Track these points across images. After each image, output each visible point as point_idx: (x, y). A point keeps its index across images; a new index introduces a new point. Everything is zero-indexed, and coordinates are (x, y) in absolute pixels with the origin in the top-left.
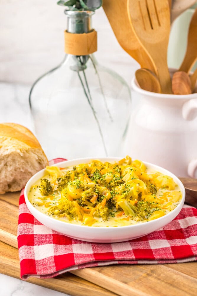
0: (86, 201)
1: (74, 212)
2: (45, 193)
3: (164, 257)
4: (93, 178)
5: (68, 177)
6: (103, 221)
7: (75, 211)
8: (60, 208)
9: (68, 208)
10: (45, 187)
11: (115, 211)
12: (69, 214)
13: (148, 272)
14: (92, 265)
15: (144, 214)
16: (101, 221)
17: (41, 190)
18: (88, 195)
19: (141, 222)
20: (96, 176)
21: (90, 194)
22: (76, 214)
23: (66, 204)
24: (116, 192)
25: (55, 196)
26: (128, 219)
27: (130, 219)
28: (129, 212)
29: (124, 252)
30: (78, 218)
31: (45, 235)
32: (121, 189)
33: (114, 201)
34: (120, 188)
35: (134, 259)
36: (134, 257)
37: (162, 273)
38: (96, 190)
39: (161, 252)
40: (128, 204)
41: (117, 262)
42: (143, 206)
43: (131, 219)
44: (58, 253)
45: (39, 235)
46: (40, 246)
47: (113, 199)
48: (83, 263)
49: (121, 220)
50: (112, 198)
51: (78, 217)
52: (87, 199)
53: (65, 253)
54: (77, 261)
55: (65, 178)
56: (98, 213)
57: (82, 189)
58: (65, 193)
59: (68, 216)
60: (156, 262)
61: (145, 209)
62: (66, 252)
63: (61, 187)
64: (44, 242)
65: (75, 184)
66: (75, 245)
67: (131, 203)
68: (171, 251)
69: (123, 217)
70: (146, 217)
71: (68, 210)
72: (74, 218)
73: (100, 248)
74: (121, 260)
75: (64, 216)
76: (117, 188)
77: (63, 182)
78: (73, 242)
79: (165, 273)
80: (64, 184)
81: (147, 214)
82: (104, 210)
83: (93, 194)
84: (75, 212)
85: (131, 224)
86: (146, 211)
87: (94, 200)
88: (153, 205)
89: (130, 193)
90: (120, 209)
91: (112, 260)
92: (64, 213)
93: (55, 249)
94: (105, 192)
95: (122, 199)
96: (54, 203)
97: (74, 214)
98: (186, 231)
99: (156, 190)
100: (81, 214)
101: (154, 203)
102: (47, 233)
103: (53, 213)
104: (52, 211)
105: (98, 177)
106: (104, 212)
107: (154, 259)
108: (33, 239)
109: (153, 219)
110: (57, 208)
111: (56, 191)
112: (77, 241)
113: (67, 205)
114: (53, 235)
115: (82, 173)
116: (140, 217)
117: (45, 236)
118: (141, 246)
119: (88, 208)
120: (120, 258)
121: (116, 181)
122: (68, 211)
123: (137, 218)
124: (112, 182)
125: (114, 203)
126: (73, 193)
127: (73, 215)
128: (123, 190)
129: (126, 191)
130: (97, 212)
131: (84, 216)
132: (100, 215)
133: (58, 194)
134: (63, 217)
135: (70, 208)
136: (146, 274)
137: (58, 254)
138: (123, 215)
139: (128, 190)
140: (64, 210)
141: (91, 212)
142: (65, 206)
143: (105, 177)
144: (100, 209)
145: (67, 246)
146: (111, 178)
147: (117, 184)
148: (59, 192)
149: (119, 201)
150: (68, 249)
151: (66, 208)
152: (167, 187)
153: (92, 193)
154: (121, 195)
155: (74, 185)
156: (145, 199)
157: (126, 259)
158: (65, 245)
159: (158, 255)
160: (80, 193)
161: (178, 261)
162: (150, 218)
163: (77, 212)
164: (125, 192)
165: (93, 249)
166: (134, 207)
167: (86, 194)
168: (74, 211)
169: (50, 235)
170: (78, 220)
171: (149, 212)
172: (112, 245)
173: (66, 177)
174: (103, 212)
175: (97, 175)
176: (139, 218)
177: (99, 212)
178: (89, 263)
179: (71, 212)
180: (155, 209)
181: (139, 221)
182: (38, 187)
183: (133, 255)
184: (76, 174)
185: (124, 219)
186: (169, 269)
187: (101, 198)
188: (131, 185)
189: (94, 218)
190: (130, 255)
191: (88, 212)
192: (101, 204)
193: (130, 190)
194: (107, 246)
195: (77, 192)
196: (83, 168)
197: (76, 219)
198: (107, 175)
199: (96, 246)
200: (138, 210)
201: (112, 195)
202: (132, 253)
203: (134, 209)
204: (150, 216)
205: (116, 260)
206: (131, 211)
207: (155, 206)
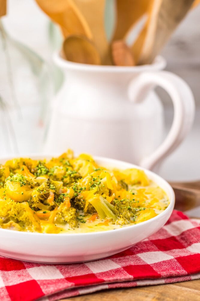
0: (39, 202)
1: (26, 218)
3: (173, 272)
4: (37, 173)
6: (70, 228)
7: (28, 217)
8: (4, 213)
9: (16, 213)
11: (82, 215)
12: (18, 221)
13: (157, 296)
14: (70, 294)
15: (129, 214)
16: (69, 229)
18: (42, 193)
19: (127, 225)
20: (41, 170)
21: (45, 191)
22: (30, 221)
23: (12, 206)
24: (79, 188)
26: (106, 224)
28: (106, 213)
29: (111, 271)
30: (33, 227)
32: (87, 183)
33: (79, 200)
34: (85, 182)
35: (132, 280)
36: (131, 277)
37: (178, 295)
38: (51, 185)
39: (165, 266)
40: (104, 201)
41: (106, 287)
42: (125, 204)
43: (111, 223)
44: (10, 282)
47: (78, 197)
48: (56, 292)
49: (96, 226)
50: (76, 196)
51: (33, 226)
52: (41, 199)
53: (22, 281)
54: (47, 290)
56: (61, 218)
57: (30, 186)
58: (3, 194)
59: (17, 225)
60: (163, 281)
61: (129, 207)
62: (23, 280)
66: (30, 269)
67: (107, 200)
68: (178, 264)
69: (98, 221)
70: (132, 219)
71: (15, 215)
72: (27, 228)
73: (72, 270)
74: (113, 282)
75: (11, 226)
76: (80, 182)
78: (26, 265)
79: (183, 294)
81: (133, 214)
82: (70, 212)
83: (48, 191)
84: (28, 218)
85: (114, 229)
86: (130, 209)
87: (50, 200)
88: (134, 204)
89: (102, 188)
90: (92, 211)
91: (100, 283)
92: (11, 221)
93: (3, 277)
94: (61, 189)
95: (95, 194)
97: (26, 221)
98: (182, 239)
99: (127, 186)
100: (37, 221)
101: (135, 201)
106: (71, 215)
107: (158, 277)
109: (143, 220)
112: (32, 264)
113: (15, 208)
115: (19, 168)
116: (125, 218)
118: (131, 261)
119: (44, 213)
120: (111, 279)
121: (72, 175)
122: (15, 218)
123: (121, 221)
124: (66, 177)
125: (80, 203)
126: (18, 193)
127: (25, 223)
128: (91, 183)
129: (95, 184)
130: (60, 216)
131: (41, 224)
132: (65, 221)
134: (8, 228)
135: (18, 213)
136: (155, 299)
137: (11, 284)
138: (96, 219)
139: (98, 183)
140: (9, 216)
141: (50, 217)
142: (10, 210)
143: (53, 172)
144: (63, 211)
145: (20, 272)
146: (63, 172)
147: (73, 180)
149: (90, 198)
150: (23, 275)
151: (12, 213)
152: (139, 183)
153: (47, 189)
154: (89, 190)
155: (16, 181)
156: (119, 197)
157: (120, 280)
158: (15, 271)
159: (163, 271)
160: (28, 192)
161: (193, 277)
162: (137, 219)
163: (30, 218)
164: (93, 186)
165: (61, 272)
166: (112, 206)
167: (39, 191)
168: (26, 216)
170: (34, 230)
171: (135, 212)
172: (88, 265)
174: (70, 215)
175: (42, 169)
176: (123, 221)
177: (63, 216)
178: (66, 291)
179: (20, 219)
180: (138, 208)
181: (125, 224)
183: (127, 273)
184: (12, 170)
185: (100, 224)
186: (184, 289)
187: (58, 198)
188: (100, 176)
189: (57, 226)
190: (123, 275)
191: (44, 218)
192: (65, 204)
193: (100, 183)
194: (80, 266)
195: (23, 190)
196: (19, 161)
197: (30, 229)
198: (56, 168)
199: (64, 267)
200: (118, 209)
201: (76, 192)
202: (124, 271)
203: (113, 209)
204: (137, 217)
205: (105, 283)
206: (109, 212)
207: (137, 204)
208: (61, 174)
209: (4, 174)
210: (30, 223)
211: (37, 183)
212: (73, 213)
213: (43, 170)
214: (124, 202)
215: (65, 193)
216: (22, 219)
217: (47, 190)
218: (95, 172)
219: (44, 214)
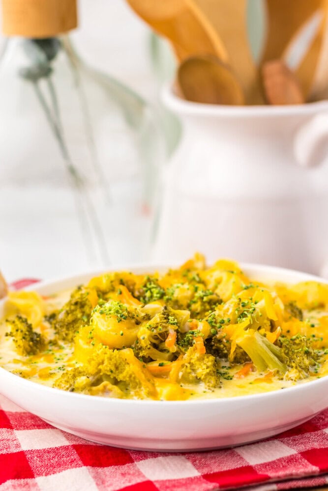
0: (152, 348)
1: (130, 376)
2: (29, 349)
4: (144, 298)
5: (81, 303)
6: (207, 390)
7: (133, 373)
8: (92, 369)
9: (113, 368)
10: (25, 334)
11: (225, 367)
12: (116, 382)
15: (307, 362)
16: (204, 392)
17: (17, 341)
18: (155, 332)
19: (304, 381)
20: (152, 293)
21: (160, 327)
22: (137, 381)
23: (106, 356)
24: (219, 320)
25: (53, 354)
26: (268, 379)
27: (275, 379)
28: (267, 361)
29: (280, 460)
30: (144, 391)
31: (53, 449)
32: (231, 311)
33: (220, 341)
34: (228, 310)
35: (317, 474)
36: (315, 469)
38: (170, 318)
40: (263, 342)
42: (299, 344)
43: (277, 377)
45: (38, 451)
46: (52, 477)
47: (218, 336)
49: (251, 383)
50: (214, 335)
51: (143, 388)
52: (154, 341)
53: (128, 484)
55: (73, 307)
56: (190, 373)
57: (133, 321)
58: (89, 335)
59: (116, 388)
61: (307, 349)
62: (130, 481)
63: (64, 329)
64: (59, 465)
65: (112, 312)
66: (141, 462)
67: (268, 339)
69: (254, 376)
70: (311, 370)
71: (112, 372)
72: (132, 393)
73: (213, 461)
74: (284, 478)
75: (105, 391)
76: (220, 309)
77: (70, 315)
78: (133, 456)
80: (75, 321)
81: (313, 360)
82: (205, 362)
83: (166, 327)
84: (133, 376)
85: (282, 388)
86: (307, 353)
87: (170, 344)
88: (315, 343)
89: (258, 318)
90: (242, 359)
91: (262, 482)
92: (105, 383)
93: (95, 477)
94: (188, 324)
95: (246, 329)
96: (60, 368)
97: (131, 380)
99: (300, 313)
100: (149, 381)
101: (315, 338)
102: (58, 445)
103: (70, 389)
104: (67, 382)
105: (157, 293)
106: (207, 367)
108: (27, 461)
110: (80, 373)
111: (53, 343)
112: (144, 454)
113: (110, 359)
114: (74, 447)
115: (113, 290)
116: (299, 368)
117: (56, 451)
118: (314, 442)
119: (161, 365)
120: (281, 473)
121: (205, 299)
122: (112, 377)
123: (293, 373)
124: (195, 302)
125: (222, 346)
126: (114, 334)
127: (129, 384)
128: (238, 311)
129: (246, 313)
130: (189, 370)
131: (157, 384)
132: (196, 377)
133: (61, 348)
134: (100, 393)
135: (117, 368)
138: (251, 373)
139: (251, 310)
140: (101, 374)
141: (171, 373)
142: (103, 363)
143: (173, 294)
144: (192, 361)
145: (125, 468)
146: (189, 293)
147: (208, 307)
148: (61, 343)
149: (237, 336)
150: (129, 474)
151: (106, 367)
152: (321, 306)
153: (164, 324)
154: (236, 323)
155: (110, 314)
156: (288, 332)
157: (297, 474)
158: (116, 467)
160: (131, 331)
162: (321, 370)
163: (137, 375)
164: (242, 315)
165: (195, 465)
166: (276, 348)
167: (151, 328)
168: (130, 372)
169: (66, 448)
170: (145, 396)
171: (317, 357)
172: (239, 451)
173: (76, 304)
174: (205, 367)
175: (153, 290)
176: (298, 374)
177: (194, 370)
179: (120, 377)
180: (321, 351)
181: (300, 378)
182: (7, 335)
183: (308, 463)
184: (101, 294)
185: (257, 380)
187: (183, 339)
188: (253, 298)
189: (183, 387)
190: (301, 466)
191: (160, 375)
192: (196, 349)
193: (254, 310)
194: (226, 454)
195: (123, 328)
196: (113, 278)
197: (138, 394)
198: (178, 287)
199: (199, 456)
200: (287, 354)
201: (213, 327)
202: (303, 460)
203: (278, 353)
204: (320, 365)
205: (271, 481)
206: (272, 360)
207: (319, 344)
208: (186, 298)
209: (87, 302)
210: (137, 384)
211: (147, 315)
212: (210, 364)
213: (155, 291)
214: (297, 341)
215: (195, 330)
216: (124, 377)
217: (164, 327)
218: (245, 291)
219: (160, 367)
